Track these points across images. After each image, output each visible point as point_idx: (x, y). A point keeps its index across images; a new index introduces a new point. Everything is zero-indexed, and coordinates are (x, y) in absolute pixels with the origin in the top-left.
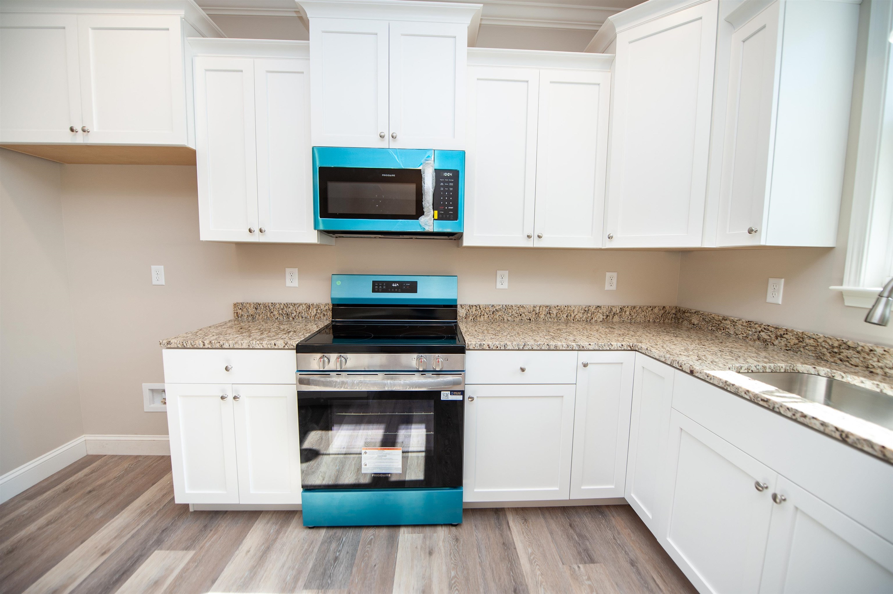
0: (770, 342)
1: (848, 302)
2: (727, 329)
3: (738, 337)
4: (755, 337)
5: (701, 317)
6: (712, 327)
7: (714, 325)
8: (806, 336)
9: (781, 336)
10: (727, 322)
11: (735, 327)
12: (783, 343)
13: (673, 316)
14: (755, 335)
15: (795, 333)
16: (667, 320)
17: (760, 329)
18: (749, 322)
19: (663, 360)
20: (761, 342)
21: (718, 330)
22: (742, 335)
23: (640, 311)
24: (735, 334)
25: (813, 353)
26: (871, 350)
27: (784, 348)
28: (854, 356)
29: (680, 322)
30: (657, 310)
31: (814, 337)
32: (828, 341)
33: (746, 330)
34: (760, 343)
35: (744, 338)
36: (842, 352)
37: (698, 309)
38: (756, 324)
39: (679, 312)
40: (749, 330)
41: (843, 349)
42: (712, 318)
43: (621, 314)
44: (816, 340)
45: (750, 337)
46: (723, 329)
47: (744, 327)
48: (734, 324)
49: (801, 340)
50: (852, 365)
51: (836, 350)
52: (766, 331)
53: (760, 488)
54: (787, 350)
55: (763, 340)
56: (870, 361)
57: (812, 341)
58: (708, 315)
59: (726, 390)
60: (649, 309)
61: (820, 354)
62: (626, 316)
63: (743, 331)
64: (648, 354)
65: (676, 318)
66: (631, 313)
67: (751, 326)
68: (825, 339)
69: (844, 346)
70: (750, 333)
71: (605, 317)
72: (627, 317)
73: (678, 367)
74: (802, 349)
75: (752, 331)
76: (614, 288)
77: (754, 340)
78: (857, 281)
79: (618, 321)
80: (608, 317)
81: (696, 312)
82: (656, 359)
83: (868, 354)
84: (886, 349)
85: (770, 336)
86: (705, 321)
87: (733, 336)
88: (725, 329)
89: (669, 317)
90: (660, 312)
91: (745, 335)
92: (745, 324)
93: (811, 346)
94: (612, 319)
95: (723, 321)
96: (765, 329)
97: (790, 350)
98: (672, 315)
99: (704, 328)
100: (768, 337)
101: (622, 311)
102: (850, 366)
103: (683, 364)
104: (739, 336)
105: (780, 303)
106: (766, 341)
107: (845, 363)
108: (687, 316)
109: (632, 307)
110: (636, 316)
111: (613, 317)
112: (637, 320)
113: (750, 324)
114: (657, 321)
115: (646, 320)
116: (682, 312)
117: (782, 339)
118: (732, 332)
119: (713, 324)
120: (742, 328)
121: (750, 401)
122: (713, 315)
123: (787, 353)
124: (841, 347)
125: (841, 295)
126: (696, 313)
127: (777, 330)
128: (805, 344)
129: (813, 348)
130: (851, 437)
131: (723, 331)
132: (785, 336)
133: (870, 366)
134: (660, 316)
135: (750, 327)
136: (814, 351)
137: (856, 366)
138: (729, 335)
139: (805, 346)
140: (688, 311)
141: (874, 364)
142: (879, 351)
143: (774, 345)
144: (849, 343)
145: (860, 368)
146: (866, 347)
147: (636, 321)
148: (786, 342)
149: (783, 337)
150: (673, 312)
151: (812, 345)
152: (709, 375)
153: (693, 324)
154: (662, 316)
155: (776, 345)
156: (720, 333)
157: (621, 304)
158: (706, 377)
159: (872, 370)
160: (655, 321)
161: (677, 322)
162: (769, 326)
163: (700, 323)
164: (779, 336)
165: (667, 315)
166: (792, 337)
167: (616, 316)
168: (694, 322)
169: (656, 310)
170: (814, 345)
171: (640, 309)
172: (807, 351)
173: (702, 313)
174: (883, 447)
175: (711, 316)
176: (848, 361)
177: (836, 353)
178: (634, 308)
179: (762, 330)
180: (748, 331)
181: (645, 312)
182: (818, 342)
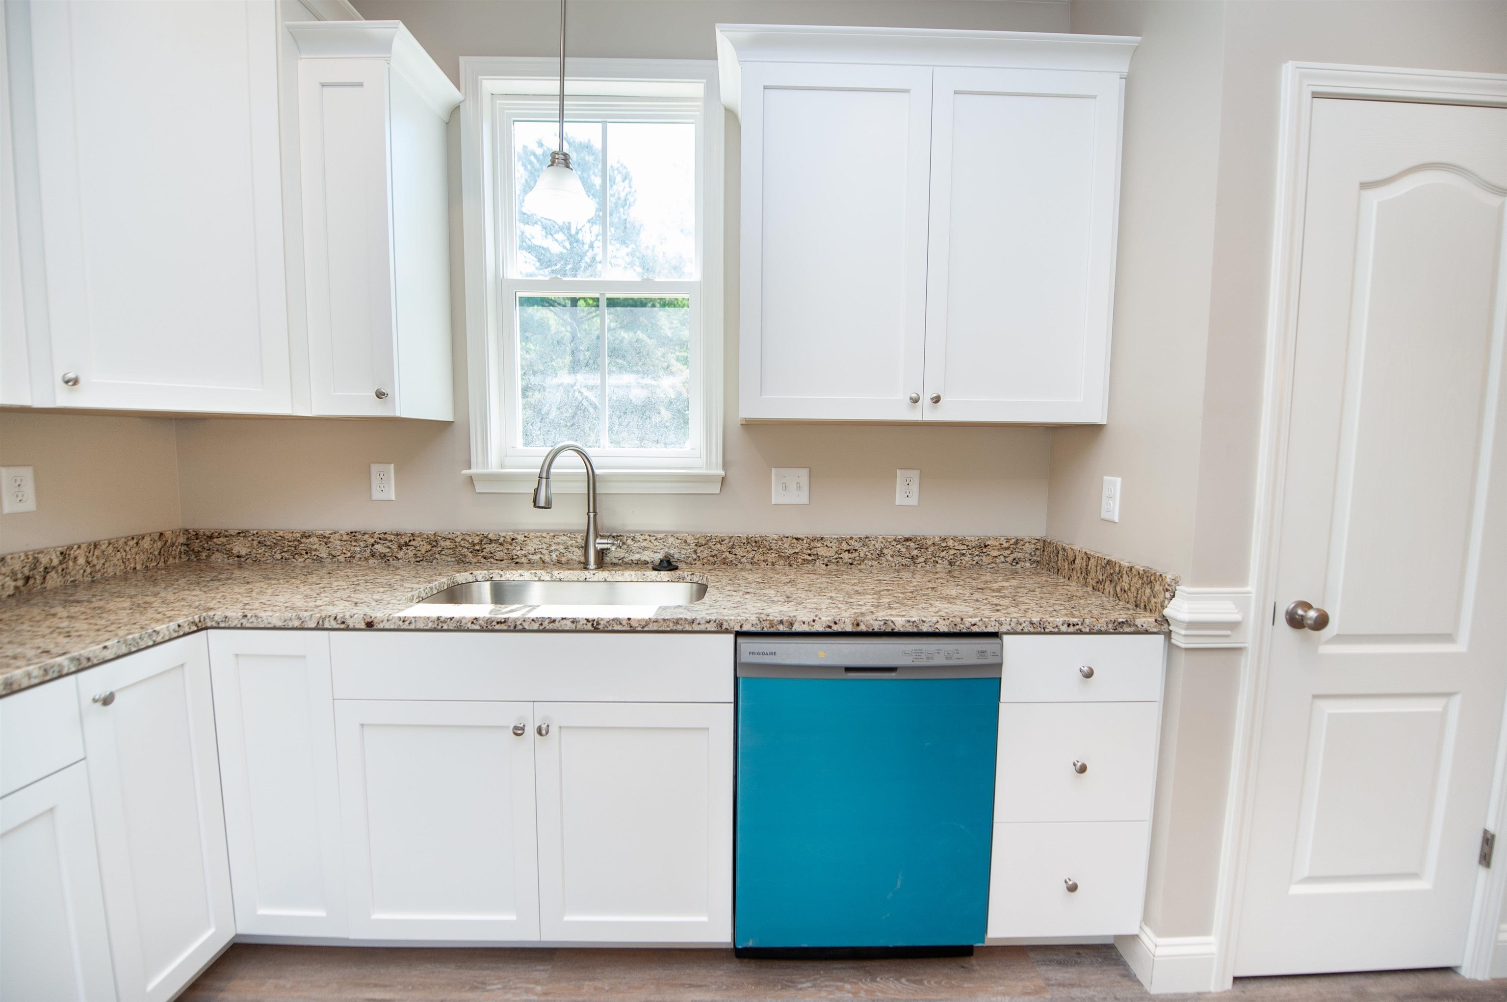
0: (391, 556)
1: (479, 488)
2: (313, 552)
3: (336, 560)
4: (367, 554)
5: (253, 540)
6: (283, 554)
7: (285, 549)
8: (439, 538)
9: (407, 544)
10: (311, 540)
11: (329, 545)
12: (411, 554)
13: (182, 550)
14: (365, 551)
15: (425, 536)
16: (171, 559)
17: (372, 541)
18: (352, 533)
19: (297, 623)
20: (378, 560)
21: (296, 556)
22: (343, 555)
23: (110, 552)
24: (331, 557)
25: (451, 557)
26: (513, 539)
27: (413, 559)
28: (498, 549)
29: (204, 557)
30: (148, 543)
31: (450, 537)
32: (468, 538)
33: (348, 546)
34: (376, 561)
35: (348, 560)
36: (485, 548)
37: (244, 527)
38: (364, 534)
39: (197, 539)
40: (355, 546)
41: (485, 544)
42: (280, 538)
43: (64, 566)
44: (452, 540)
45: (358, 556)
46: (307, 553)
47: (345, 543)
48: (325, 540)
49: (434, 543)
50: (497, 560)
51: (477, 547)
52: (382, 542)
53: (519, 732)
54: (419, 562)
55: (380, 556)
56: (514, 551)
57: (448, 543)
58: (270, 533)
59: (442, 630)
60: (132, 543)
61: (461, 556)
62: (78, 568)
63: (345, 548)
64: (248, 625)
65: (191, 552)
66: (90, 559)
67: (358, 538)
68: (464, 537)
69: (485, 541)
70: (358, 549)
71: (20, 583)
72: (82, 571)
73: (338, 626)
74: (437, 556)
75: (360, 545)
76: (30, 504)
77: (366, 559)
78: (486, 464)
79: (59, 584)
80: (31, 582)
81: (239, 533)
82: (275, 628)
83: (511, 544)
84: (526, 535)
85: (389, 548)
86: (265, 545)
87: (328, 560)
88: (309, 552)
89: (173, 552)
90: (155, 545)
91: (349, 554)
92: (345, 538)
93: (447, 549)
94: (42, 583)
95: (304, 540)
96: (380, 539)
97: (421, 560)
98: (180, 547)
99: (265, 559)
100: (388, 550)
101: (65, 558)
102: (495, 562)
103: (347, 616)
104: (339, 557)
105: (394, 499)
106: (385, 556)
107: (489, 560)
108: (218, 543)
109: (90, 545)
110: (104, 564)
111: (44, 578)
112: (106, 572)
113: (354, 536)
114: (152, 564)
115: (129, 568)
116: (205, 537)
117: (409, 547)
118: (324, 555)
119: (284, 547)
120: (342, 544)
121: (482, 630)
122: (281, 533)
123: (420, 566)
124: (483, 543)
125: (471, 480)
126: (241, 535)
127: (399, 537)
128: (440, 549)
129: (451, 551)
130: (602, 622)
131: (306, 557)
132: (411, 543)
133: (515, 557)
134: (156, 553)
135: (356, 541)
136: (453, 554)
137: (501, 561)
138: (320, 560)
139: (441, 551)
140: (219, 534)
141: (518, 553)
142: (520, 538)
143: (399, 559)
144: (490, 536)
145: (505, 561)
146: (508, 537)
147: (106, 575)
148: (414, 552)
149: (409, 546)
150: (181, 542)
151: (449, 547)
152: (406, 619)
153: (238, 557)
154: (160, 553)
155: (401, 559)
156: (301, 560)
157: (61, 540)
158: (401, 623)
159: (517, 561)
160: (147, 566)
161: (195, 559)
162: (385, 533)
163: (254, 551)
164: (403, 545)
165: (170, 550)
166: (421, 543)
167: (53, 574)
168: (239, 552)
169: (146, 544)
170: (451, 547)
171: (111, 546)
172: (444, 557)
173: (255, 532)
174: (629, 619)
175: (277, 534)
176: (492, 557)
177: (478, 551)
178: (95, 546)
179: (375, 541)
180: (352, 548)
181: (121, 550)
182: (455, 542)
